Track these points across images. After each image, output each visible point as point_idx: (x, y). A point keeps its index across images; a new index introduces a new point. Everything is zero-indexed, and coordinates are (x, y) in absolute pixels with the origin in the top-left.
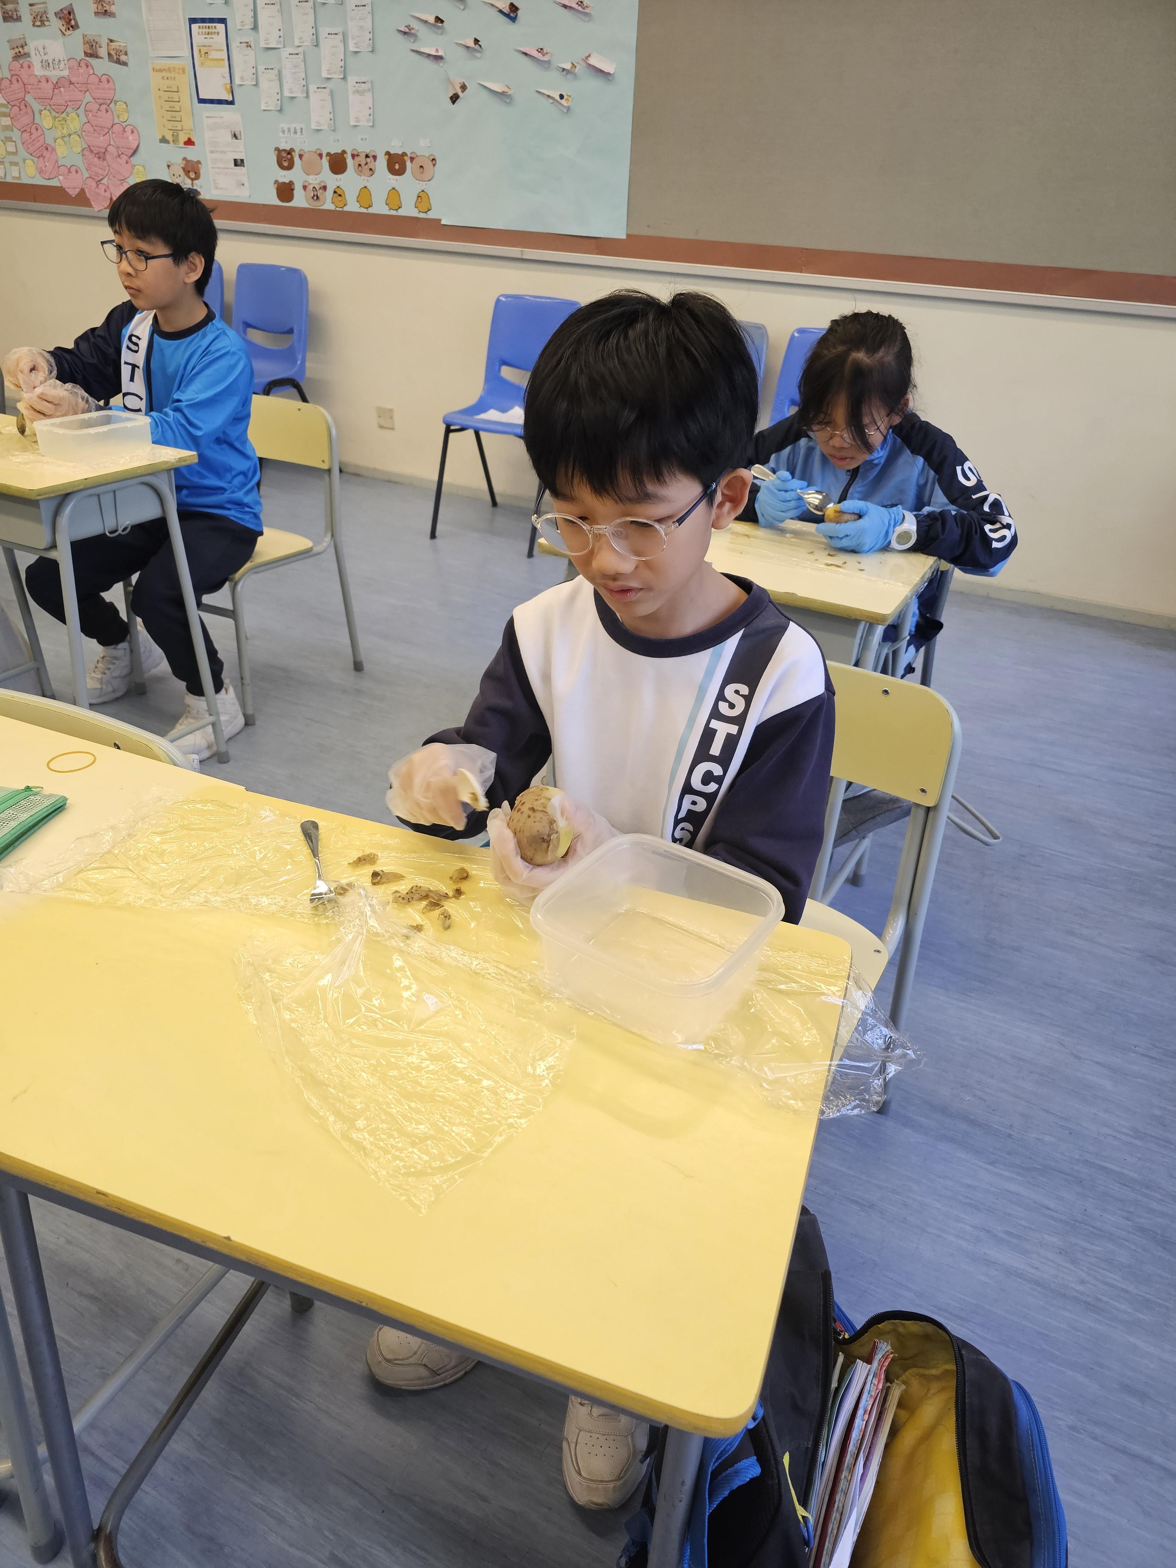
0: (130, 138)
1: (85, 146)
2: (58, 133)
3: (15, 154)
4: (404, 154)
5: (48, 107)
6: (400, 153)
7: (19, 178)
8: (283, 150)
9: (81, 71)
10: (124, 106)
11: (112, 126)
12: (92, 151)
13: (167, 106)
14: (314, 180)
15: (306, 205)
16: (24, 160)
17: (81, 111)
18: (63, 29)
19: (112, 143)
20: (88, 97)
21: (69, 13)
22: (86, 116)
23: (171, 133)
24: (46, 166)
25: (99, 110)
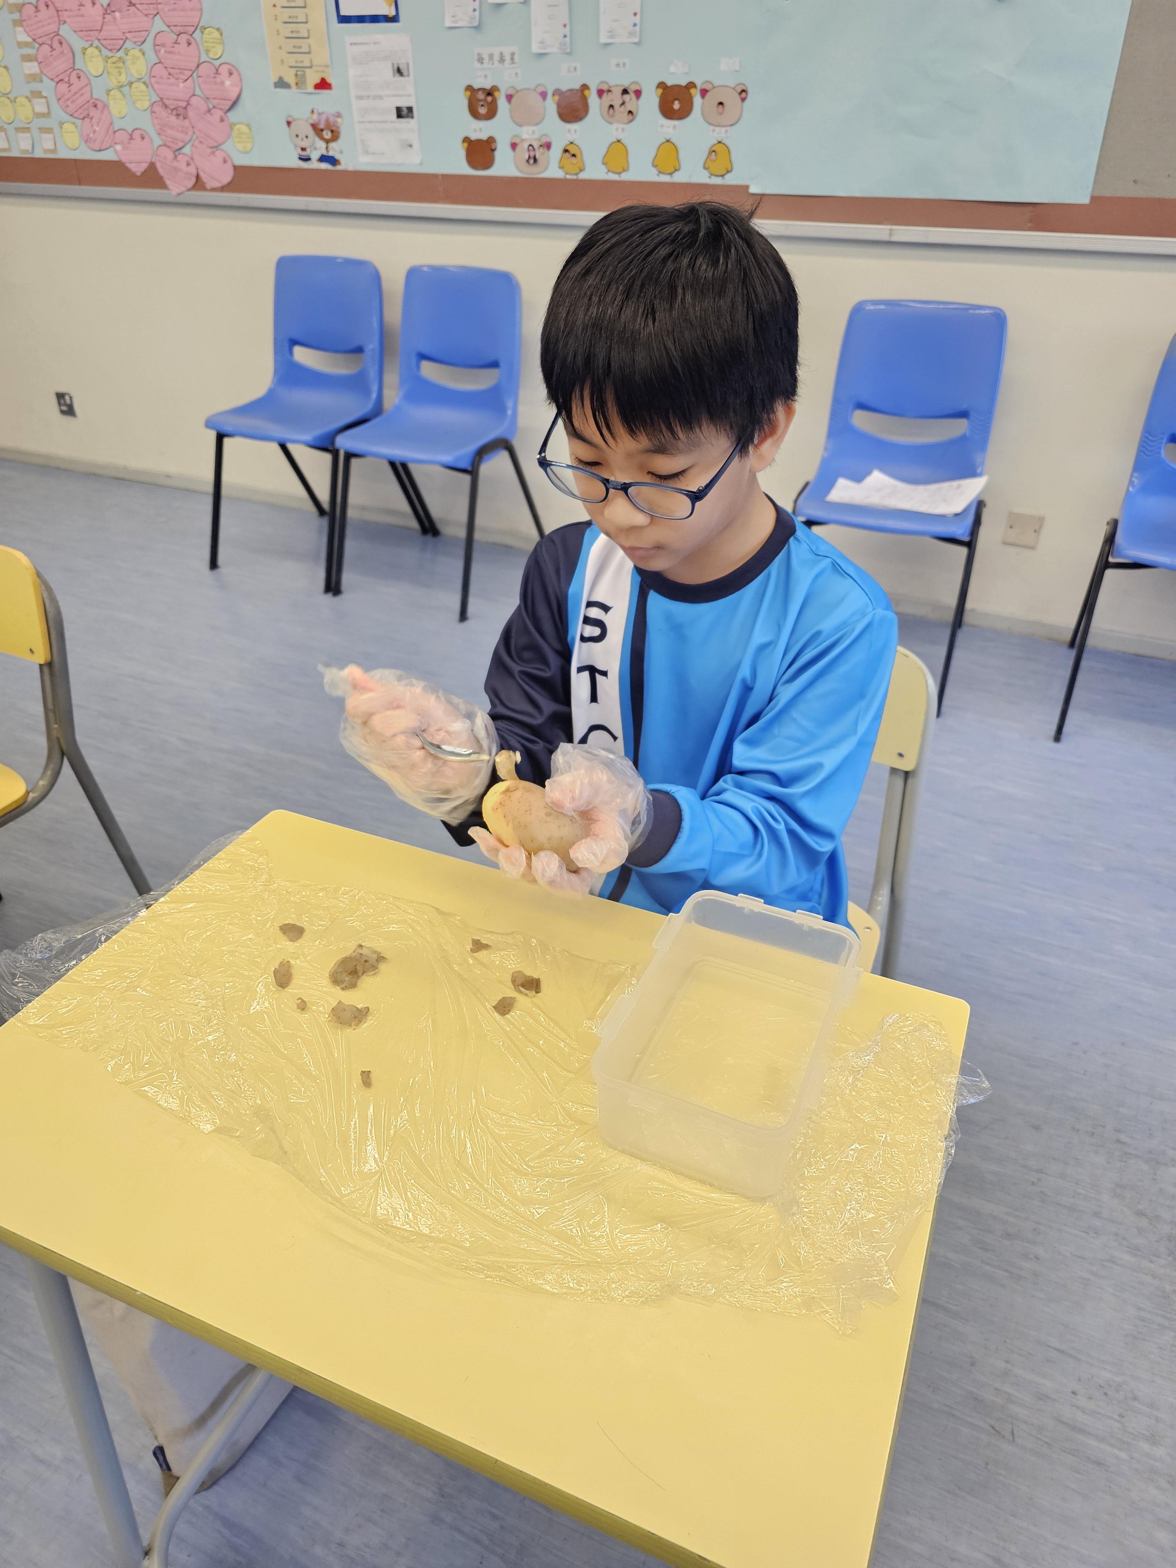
0: (228, 83)
1: (155, 98)
2: (114, 82)
3: (47, 115)
4: (692, 85)
5: (96, 43)
6: (684, 83)
7: (54, 151)
8: (479, 89)
10: (216, 34)
11: (198, 66)
12: (166, 107)
13: (286, 30)
14: (529, 134)
15: (514, 172)
16: (61, 124)
17: (148, 46)
19: (198, 92)
20: (158, 25)
22: (157, 52)
23: (294, 71)
24: (94, 132)
25: (176, 42)
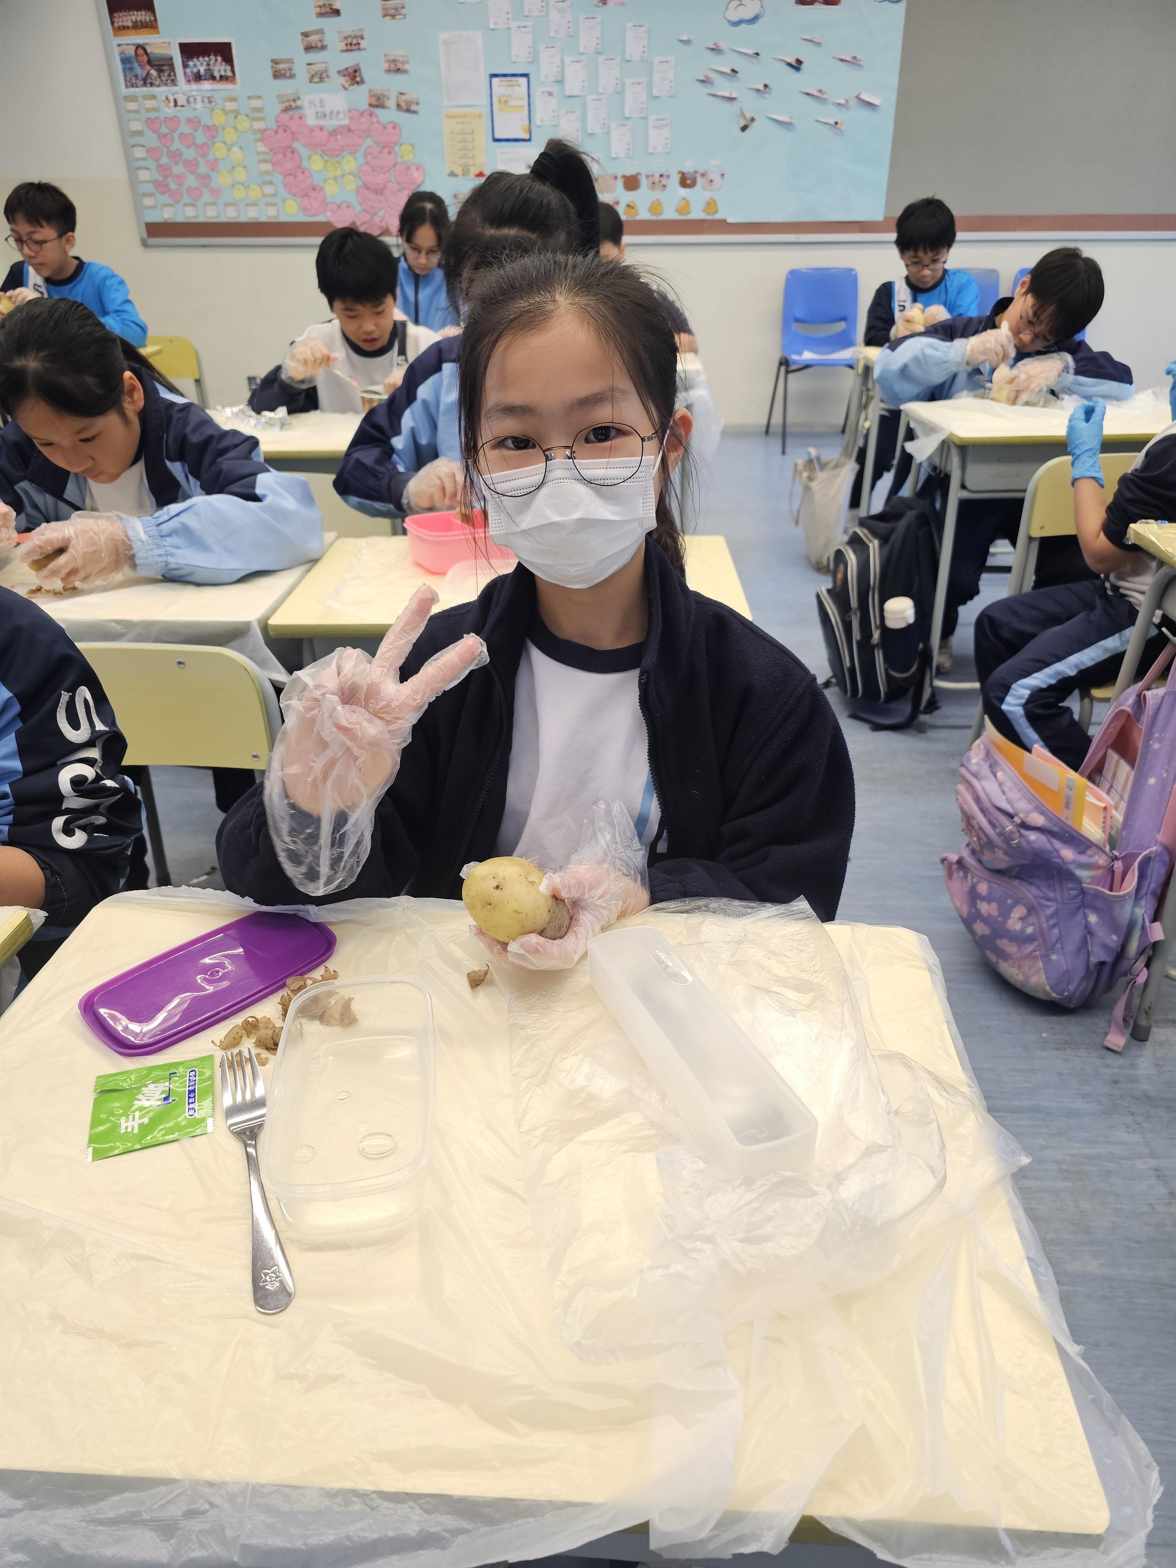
0: (416, 174)
1: (360, 183)
2: (331, 175)
3: (275, 195)
4: (696, 172)
5: (320, 153)
6: (692, 171)
7: (277, 217)
9: (363, 119)
10: (410, 148)
11: (395, 164)
12: (368, 188)
13: (459, 146)
14: (608, 197)
16: (284, 200)
17: (360, 155)
18: (346, 85)
19: (393, 179)
20: (369, 142)
21: (355, 71)
22: (365, 158)
23: (461, 168)
24: (311, 205)
25: (381, 152)
